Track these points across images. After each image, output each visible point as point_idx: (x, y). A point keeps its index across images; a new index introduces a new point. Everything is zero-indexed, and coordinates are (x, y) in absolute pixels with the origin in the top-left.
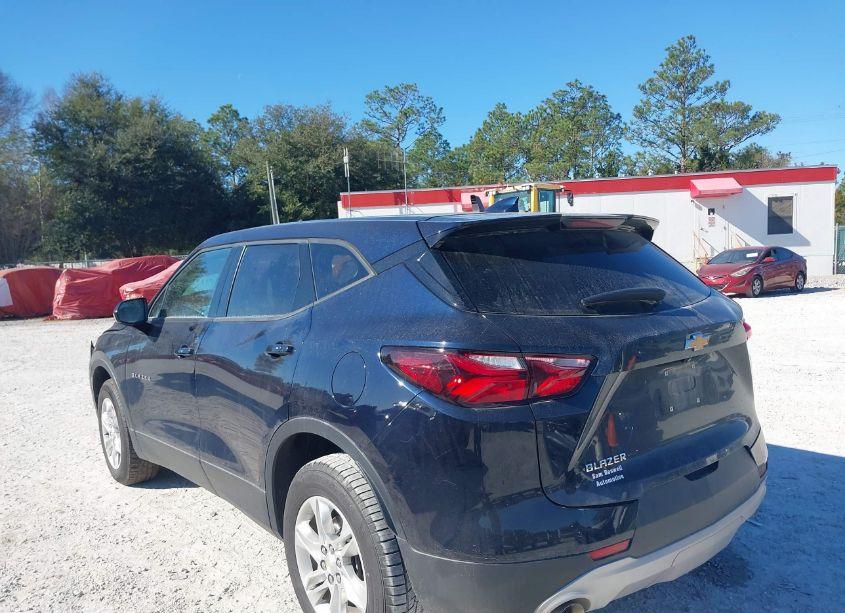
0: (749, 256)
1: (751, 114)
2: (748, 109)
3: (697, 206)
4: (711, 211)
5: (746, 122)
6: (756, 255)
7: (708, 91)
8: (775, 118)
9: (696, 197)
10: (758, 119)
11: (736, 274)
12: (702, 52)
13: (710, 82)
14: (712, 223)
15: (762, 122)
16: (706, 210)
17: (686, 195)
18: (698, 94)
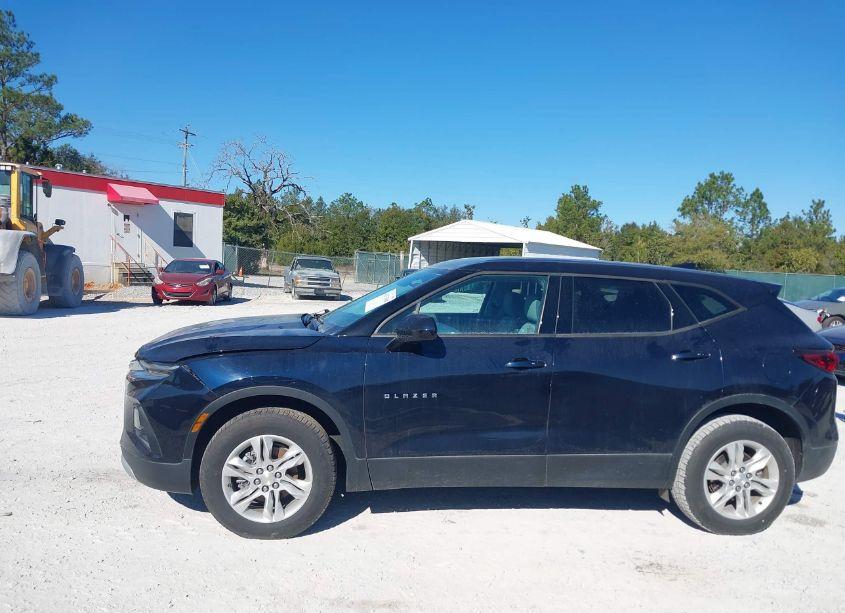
0: (202, 267)
1: (63, 114)
2: (60, 108)
3: (114, 211)
4: (127, 217)
5: (57, 120)
6: (207, 267)
7: (32, 80)
8: (87, 124)
9: (112, 202)
10: (69, 121)
11: (200, 284)
12: (26, 35)
13: (35, 71)
14: (127, 230)
15: (73, 125)
16: (121, 216)
17: (103, 198)
18: (20, 79)
